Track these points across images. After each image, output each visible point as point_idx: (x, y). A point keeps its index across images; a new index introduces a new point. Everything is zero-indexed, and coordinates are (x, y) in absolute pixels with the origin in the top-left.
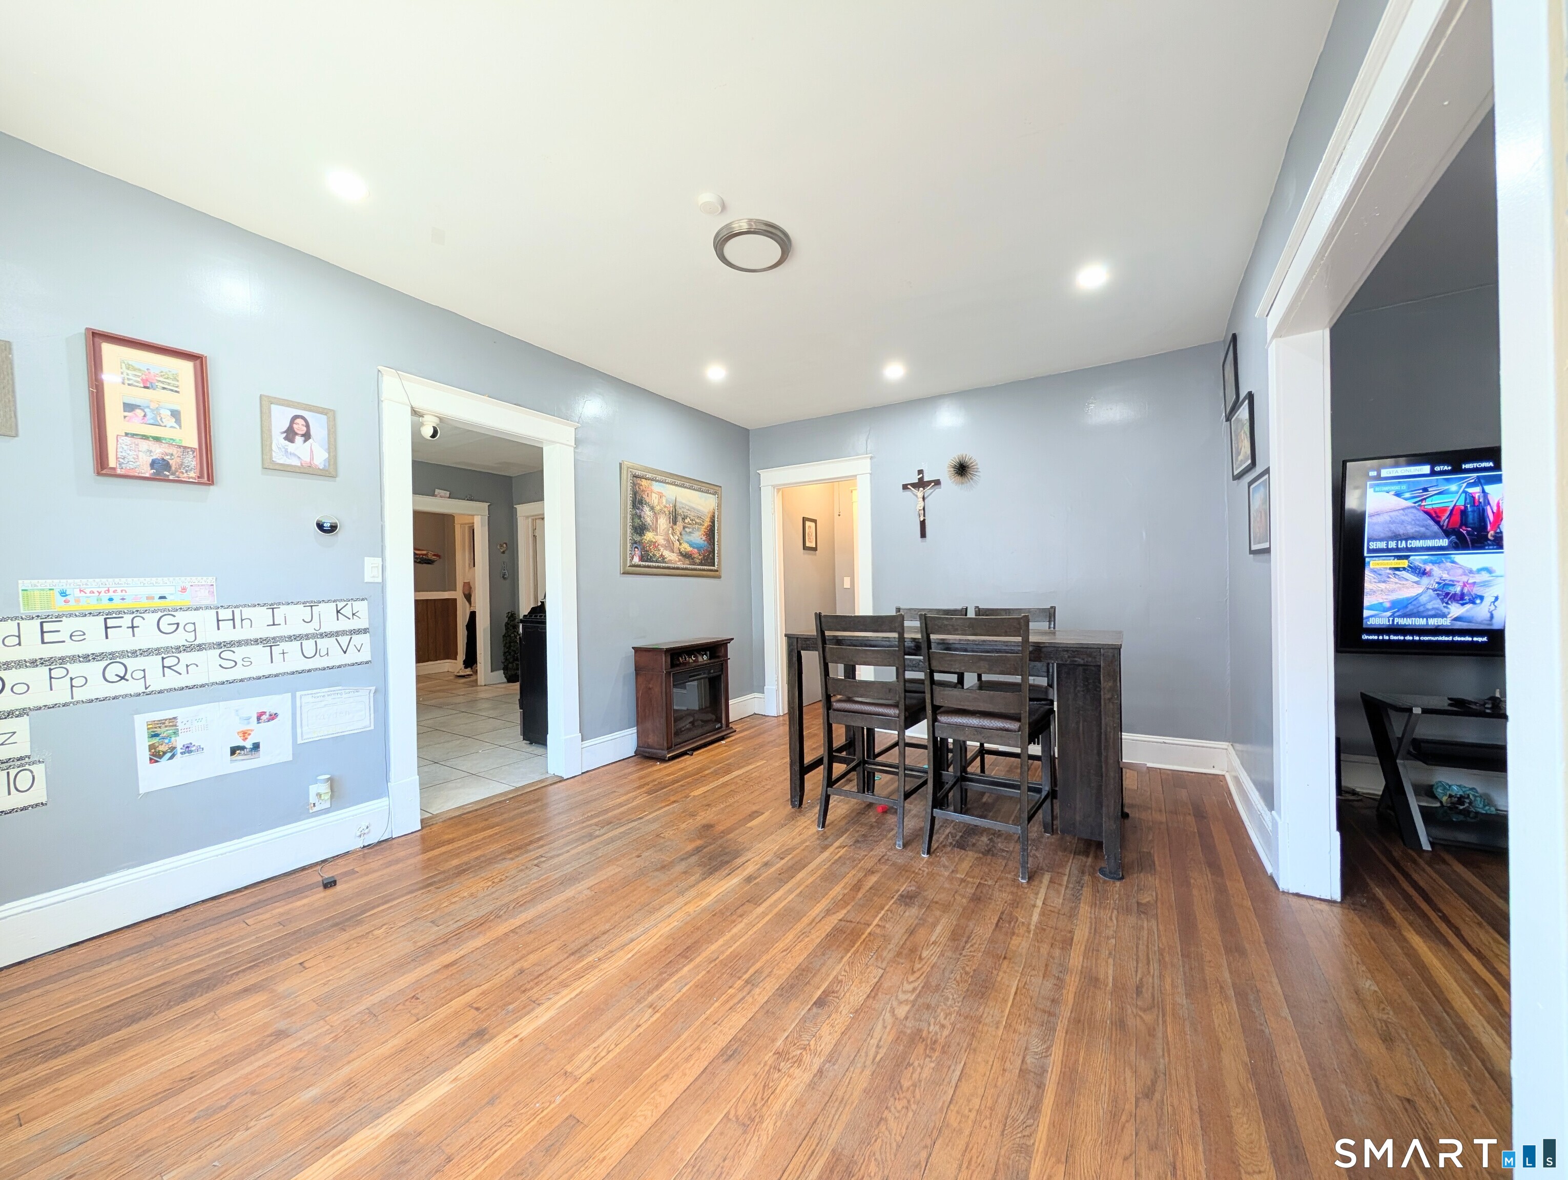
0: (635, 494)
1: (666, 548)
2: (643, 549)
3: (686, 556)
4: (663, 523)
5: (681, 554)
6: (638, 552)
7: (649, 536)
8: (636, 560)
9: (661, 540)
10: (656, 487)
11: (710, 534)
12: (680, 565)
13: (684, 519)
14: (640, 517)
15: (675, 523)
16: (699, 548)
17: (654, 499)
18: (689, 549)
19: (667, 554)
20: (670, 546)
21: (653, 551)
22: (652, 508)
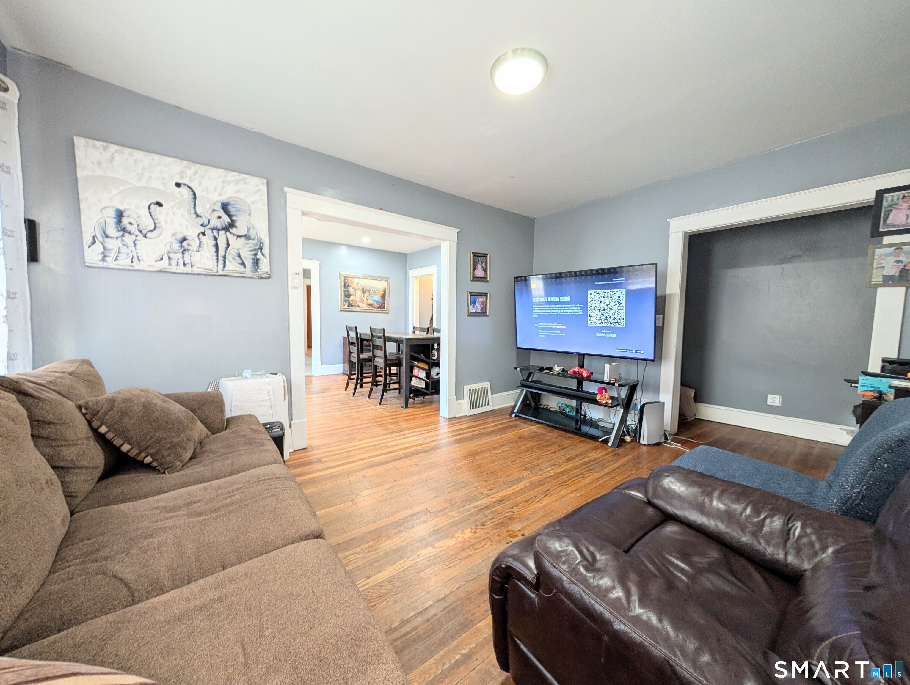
0: (345, 283)
1: (360, 302)
2: (349, 302)
3: (370, 305)
4: (359, 293)
5: (368, 304)
6: (347, 304)
7: (352, 298)
8: (346, 306)
9: (358, 299)
10: (355, 280)
11: (384, 297)
12: (367, 308)
13: (369, 291)
14: (348, 291)
15: (365, 292)
16: (377, 302)
17: (355, 285)
18: (372, 302)
19: (361, 304)
20: (363, 302)
21: (353, 303)
22: (354, 288)
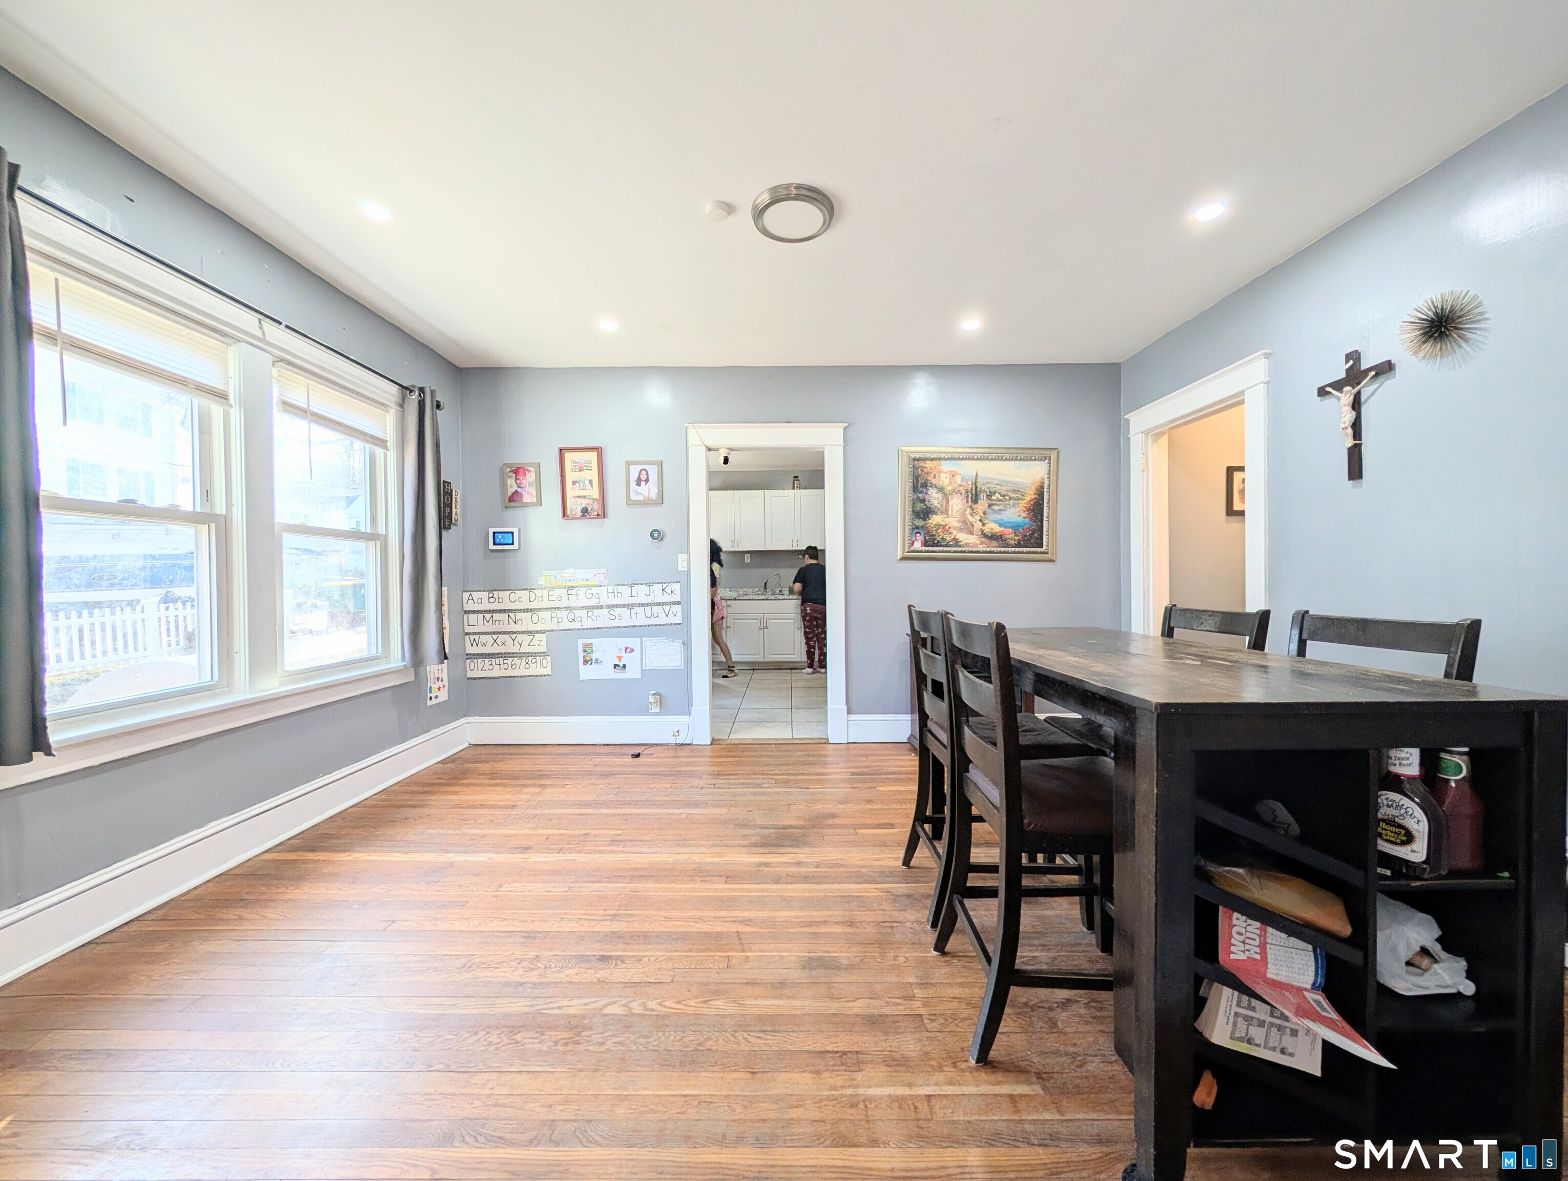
0: (916, 478)
1: (961, 530)
2: (928, 533)
3: (993, 537)
4: (957, 504)
5: (985, 535)
6: (920, 538)
7: (935, 520)
8: (918, 545)
9: (953, 522)
10: (946, 466)
11: (1036, 509)
12: (981, 548)
13: (989, 496)
14: (923, 501)
15: (975, 500)
16: (1015, 528)
17: (944, 480)
18: (997, 529)
19: (963, 537)
20: (968, 528)
21: (941, 535)
22: (941, 490)
